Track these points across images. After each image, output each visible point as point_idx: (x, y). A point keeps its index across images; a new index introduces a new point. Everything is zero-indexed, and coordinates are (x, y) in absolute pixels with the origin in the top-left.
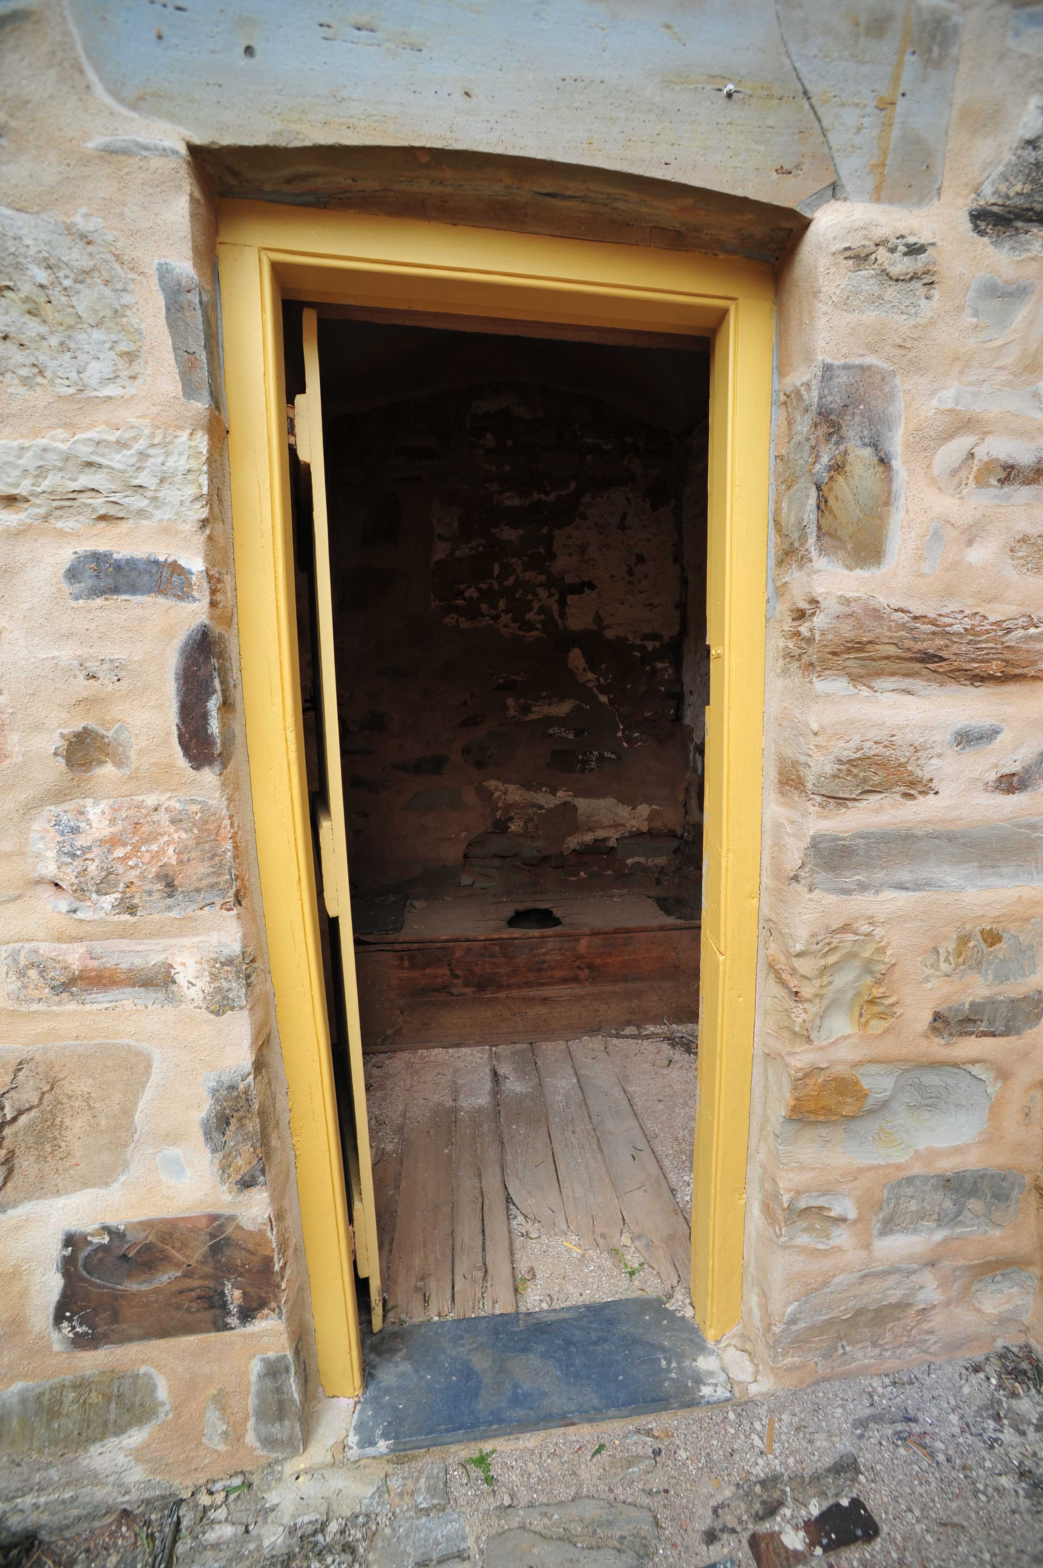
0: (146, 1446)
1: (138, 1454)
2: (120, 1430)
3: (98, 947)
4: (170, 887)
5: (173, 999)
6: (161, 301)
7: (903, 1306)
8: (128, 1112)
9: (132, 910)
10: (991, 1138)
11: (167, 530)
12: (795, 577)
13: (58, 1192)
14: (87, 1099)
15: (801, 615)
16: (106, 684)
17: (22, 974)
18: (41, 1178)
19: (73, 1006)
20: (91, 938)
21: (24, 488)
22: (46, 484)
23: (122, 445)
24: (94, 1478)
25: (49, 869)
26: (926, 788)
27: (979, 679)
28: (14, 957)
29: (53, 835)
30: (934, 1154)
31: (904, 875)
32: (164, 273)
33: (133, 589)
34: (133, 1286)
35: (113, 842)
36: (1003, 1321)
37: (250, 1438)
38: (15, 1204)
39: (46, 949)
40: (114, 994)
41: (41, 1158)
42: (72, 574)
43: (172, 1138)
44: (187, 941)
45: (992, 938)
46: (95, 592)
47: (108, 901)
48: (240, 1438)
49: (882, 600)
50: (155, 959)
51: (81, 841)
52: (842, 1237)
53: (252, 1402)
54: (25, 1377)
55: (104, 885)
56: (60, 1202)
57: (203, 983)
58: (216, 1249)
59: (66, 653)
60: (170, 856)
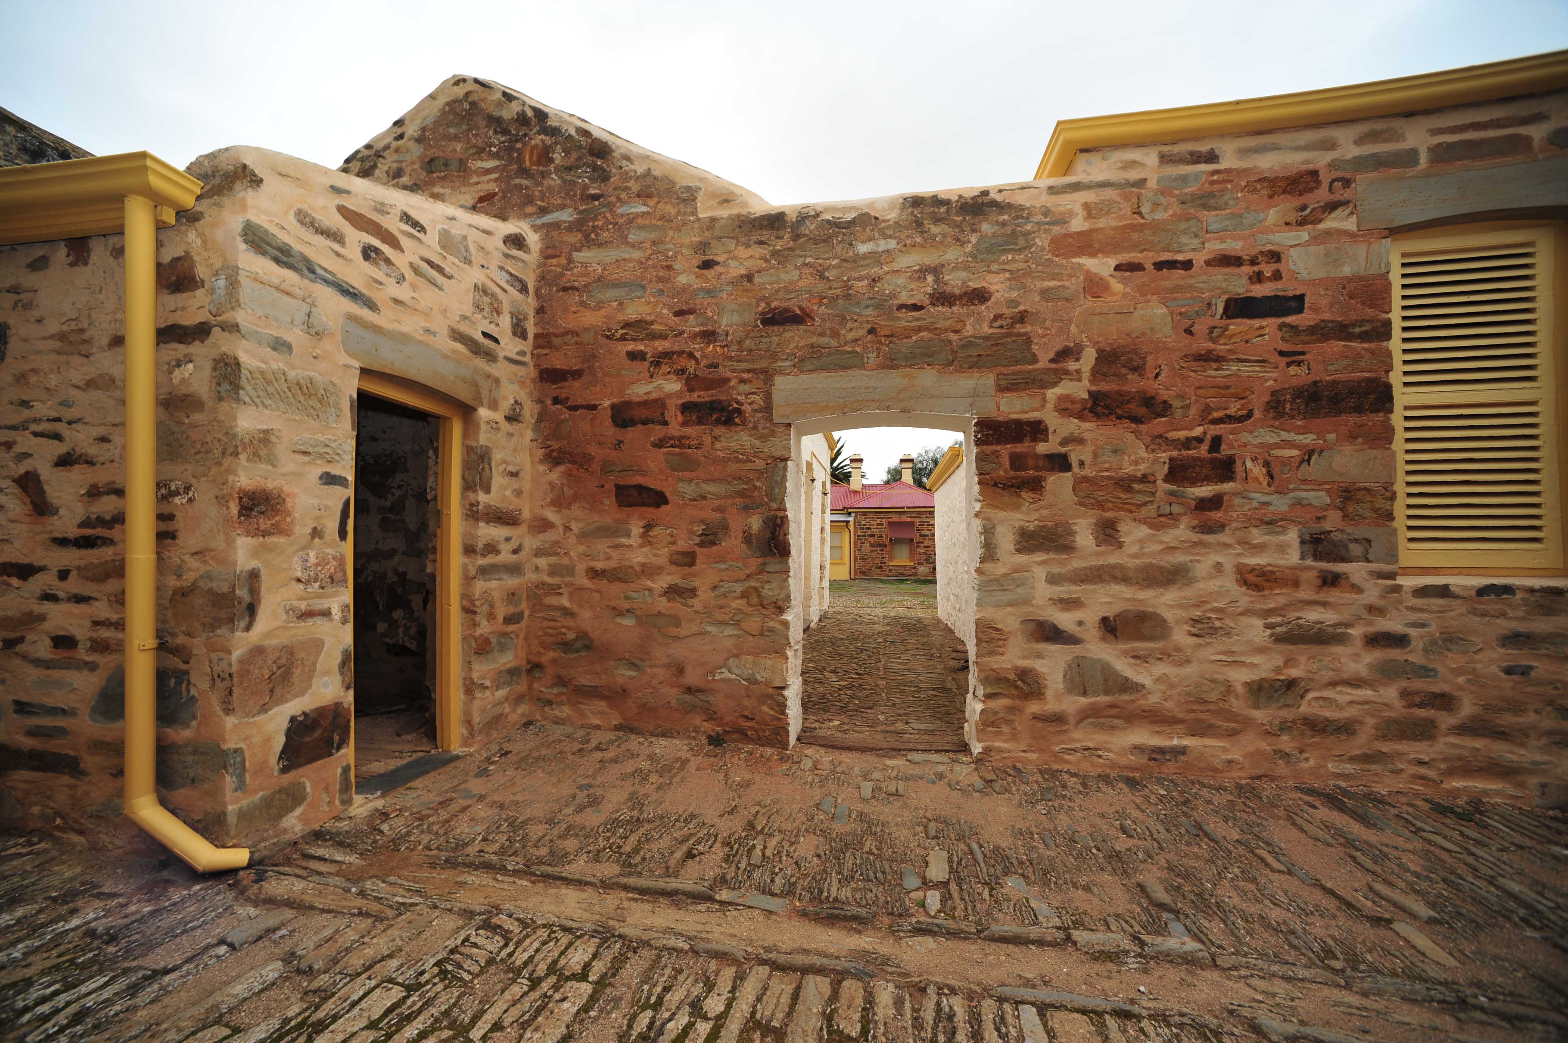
0: (302, 814)
1: (300, 818)
2: (292, 809)
3: (310, 602)
4: (332, 581)
5: (331, 620)
6: (349, 404)
7: (501, 715)
8: (315, 664)
9: (323, 588)
10: (516, 657)
11: (344, 467)
12: (471, 496)
13: (287, 702)
14: (302, 660)
15: (472, 505)
16: (323, 512)
17: (287, 612)
18: (282, 696)
19: (303, 624)
20: (309, 598)
21: (310, 450)
22: (316, 449)
23: (335, 441)
24: (285, 831)
25: (299, 574)
26: (498, 552)
27: (508, 524)
28: (285, 607)
29: (300, 562)
30: (505, 664)
31: (496, 577)
32: (351, 396)
33: (335, 484)
34: (307, 739)
35: (318, 565)
36: (523, 715)
37: (337, 802)
38: (271, 709)
39: (295, 603)
40: (315, 619)
41: (283, 687)
42: (321, 478)
43: (327, 673)
44: (336, 599)
45: (513, 594)
46: (325, 484)
47: (317, 585)
48: (333, 803)
49: (492, 503)
50: (326, 606)
51: (308, 565)
52: (488, 693)
53: (338, 786)
54: (263, 789)
55: (316, 580)
56: (287, 705)
57: (339, 614)
58: (335, 718)
59: (316, 502)
60: (332, 570)
